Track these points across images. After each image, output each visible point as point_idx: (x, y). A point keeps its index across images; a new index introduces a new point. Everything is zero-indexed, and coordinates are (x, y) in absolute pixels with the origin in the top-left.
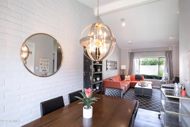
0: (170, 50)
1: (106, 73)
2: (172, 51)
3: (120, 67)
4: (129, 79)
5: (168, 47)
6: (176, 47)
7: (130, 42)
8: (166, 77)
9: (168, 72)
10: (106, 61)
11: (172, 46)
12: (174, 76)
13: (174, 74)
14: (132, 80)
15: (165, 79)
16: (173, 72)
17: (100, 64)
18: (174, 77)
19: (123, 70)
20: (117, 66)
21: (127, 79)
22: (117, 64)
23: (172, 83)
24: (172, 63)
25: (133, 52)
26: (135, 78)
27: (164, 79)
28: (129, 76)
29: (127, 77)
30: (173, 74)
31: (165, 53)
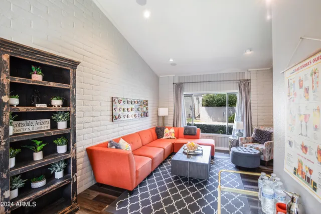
0: (246, 78)
1: (109, 127)
2: (250, 80)
3: (158, 111)
4: (173, 136)
5: (243, 73)
6: (257, 73)
7: (171, 60)
8: (239, 130)
9: (243, 120)
10: (110, 100)
11: (249, 70)
12: (253, 127)
13: (253, 124)
14: (177, 137)
15: (237, 135)
16: (253, 120)
17: (64, 109)
18: (254, 130)
19: (164, 117)
20: (147, 109)
21: (167, 135)
22: (147, 105)
23: (250, 143)
24: (250, 104)
25: (181, 82)
26: (184, 134)
27: (236, 133)
28: (172, 130)
29: (169, 132)
30: (251, 124)
31: (237, 84)
